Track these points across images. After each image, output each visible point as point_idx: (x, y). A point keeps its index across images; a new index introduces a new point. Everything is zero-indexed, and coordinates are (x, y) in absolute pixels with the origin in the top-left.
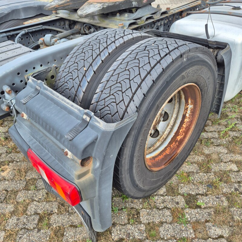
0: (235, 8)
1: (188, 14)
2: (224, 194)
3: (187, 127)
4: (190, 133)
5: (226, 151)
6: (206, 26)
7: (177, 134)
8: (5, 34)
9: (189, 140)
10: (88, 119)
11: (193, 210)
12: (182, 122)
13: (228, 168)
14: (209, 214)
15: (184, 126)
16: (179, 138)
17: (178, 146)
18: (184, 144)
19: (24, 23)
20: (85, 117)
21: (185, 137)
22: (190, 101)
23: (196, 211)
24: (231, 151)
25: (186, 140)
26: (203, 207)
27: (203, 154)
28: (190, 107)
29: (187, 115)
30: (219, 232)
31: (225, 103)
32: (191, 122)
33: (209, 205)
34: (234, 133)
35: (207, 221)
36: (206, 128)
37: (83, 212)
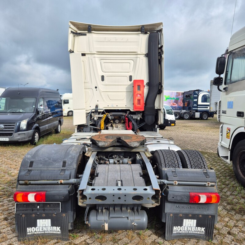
0: (158, 142)
6: (169, 147)
37: (210, 217)
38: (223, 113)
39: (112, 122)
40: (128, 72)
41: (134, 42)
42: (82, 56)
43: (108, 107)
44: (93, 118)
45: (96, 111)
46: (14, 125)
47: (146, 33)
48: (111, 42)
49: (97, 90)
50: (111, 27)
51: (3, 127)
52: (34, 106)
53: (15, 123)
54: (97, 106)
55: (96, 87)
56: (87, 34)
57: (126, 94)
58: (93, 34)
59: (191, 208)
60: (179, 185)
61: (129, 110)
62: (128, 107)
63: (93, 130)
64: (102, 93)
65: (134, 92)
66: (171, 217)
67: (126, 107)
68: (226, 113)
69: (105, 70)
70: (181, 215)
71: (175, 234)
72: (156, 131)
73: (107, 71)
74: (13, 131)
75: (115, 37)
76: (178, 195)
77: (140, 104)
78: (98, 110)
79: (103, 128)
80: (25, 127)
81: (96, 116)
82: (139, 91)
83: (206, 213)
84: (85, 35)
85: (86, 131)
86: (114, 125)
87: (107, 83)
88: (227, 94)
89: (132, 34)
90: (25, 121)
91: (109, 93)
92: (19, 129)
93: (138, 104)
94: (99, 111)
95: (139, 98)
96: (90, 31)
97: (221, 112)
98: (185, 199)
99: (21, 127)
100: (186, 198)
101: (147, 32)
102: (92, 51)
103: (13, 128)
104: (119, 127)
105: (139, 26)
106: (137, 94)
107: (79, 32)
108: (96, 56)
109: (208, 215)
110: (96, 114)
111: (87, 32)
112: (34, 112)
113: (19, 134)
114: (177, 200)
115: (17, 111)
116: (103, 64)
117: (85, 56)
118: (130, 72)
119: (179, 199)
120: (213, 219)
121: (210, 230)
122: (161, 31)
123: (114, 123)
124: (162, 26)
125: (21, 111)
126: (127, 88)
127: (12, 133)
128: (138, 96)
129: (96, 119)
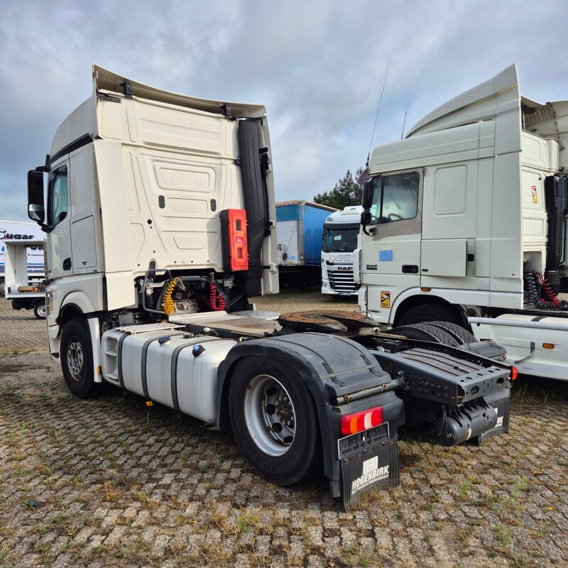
38: (368, 269)
40: (207, 192)
41: (213, 132)
43: (174, 264)
45: (152, 276)
47: (233, 119)
49: (151, 227)
54: (153, 264)
55: (150, 222)
56: (123, 100)
57: (208, 236)
58: (135, 102)
61: (212, 270)
62: (211, 265)
63: (139, 318)
64: (163, 235)
67: (208, 265)
68: (376, 269)
69: (163, 185)
72: (251, 308)
73: (169, 186)
78: (154, 272)
81: (150, 287)
82: (239, 232)
84: (119, 101)
85: (125, 323)
87: (170, 212)
88: (375, 240)
91: (176, 235)
93: (239, 257)
94: (157, 273)
95: (241, 245)
96: (130, 95)
97: (364, 268)
101: (234, 117)
102: (136, 140)
104: (185, 307)
105: (217, 103)
106: (236, 238)
108: (144, 150)
110: (150, 282)
111: (121, 94)
116: (159, 171)
118: (210, 192)
122: (261, 120)
126: (208, 225)
128: (238, 241)
129: (149, 292)
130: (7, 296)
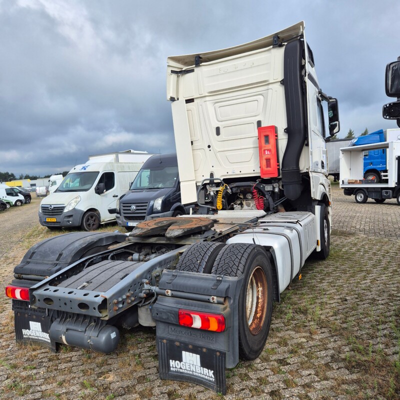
0: (265, 229)
1: (234, 235)
2: (303, 355)
3: (262, 306)
4: (265, 310)
5: (294, 333)
6: (253, 239)
7: (256, 312)
8: (101, 256)
9: (266, 316)
10: (221, 279)
11: (285, 366)
12: (257, 303)
13: (300, 341)
14: (298, 366)
15: (260, 305)
16: (258, 315)
17: (260, 322)
18: (263, 319)
19: (109, 248)
20: (218, 278)
21: (262, 314)
22: (259, 285)
23: (288, 366)
24: (297, 332)
25: (264, 316)
26: (291, 363)
27: (278, 337)
28: (260, 289)
29: (260, 296)
30: (308, 372)
31: (280, 294)
32: (264, 301)
33: (296, 362)
34: (295, 321)
35: (298, 370)
36: (273, 322)
37: (218, 354)
39: (242, 197)
40: (256, 116)
41: (263, 64)
42: (186, 103)
43: (227, 174)
44: (208, 192)
45: (211, 183)
46: (146, 206)
47: (281, 46)
48: (229, 72)
49: (210, 150)
50: (230, 49)
51: (135, 208)
52: (175, 179)
53: (147, 203)
54: (212, 175)
55: (209, 147)
56: (196, 69)
57: (253, 151)
58: (203, 67)
59: (191, 335)
60: (173, 296)
61: (259, 177)
62: (257, 173)
64: (218, 154)
65: (260, 148)
66: (165, 344)
67: (254, 173)
69: (220, 118)
70: (177, 344)
71: (173, 371)
73: (223, 119)
74: (145, 213)
75: (234, 64)
76: (163, 312)
77: (270, 167)
78: (213, 180)
79: (221, 208)
80: (159, 208)
81: (212, 191)
82: (267, 145)
83: (213, 346)
84: (192, 71)
86: (244, 203)
87: (224, 137)
89: (259, 52)
90: (160, 199)
91: (228, 153)
92: (152, 211)
93: (267, 167)
94: (215, 181)
95: (269, 157)
98: (172, 319)
99: (154, 207)
100: (173, 317)
101: (282, 43)
102: (203, 93)
103: (145, 209)
104: (251, 205)
106: (265, 150)
107: (185, 68)
108: (207, 99)
109: (215, 351)
110: (211, 187)
111: (194, 66)
112: (174, 187)
113: (152, 217)
114: (163, 319)
115: (155, 187)
116: (218, 110)
117: (193, 101)
118: (258, 115)
119: (164, 317)
120: (223, 358)
121: (221, 377)
123: (245, 199)
124: (303, 28)
125: (160, 186)
127: (145, 216)
128: (266, 153)
129: (212, 194)
130: (341, 186)
